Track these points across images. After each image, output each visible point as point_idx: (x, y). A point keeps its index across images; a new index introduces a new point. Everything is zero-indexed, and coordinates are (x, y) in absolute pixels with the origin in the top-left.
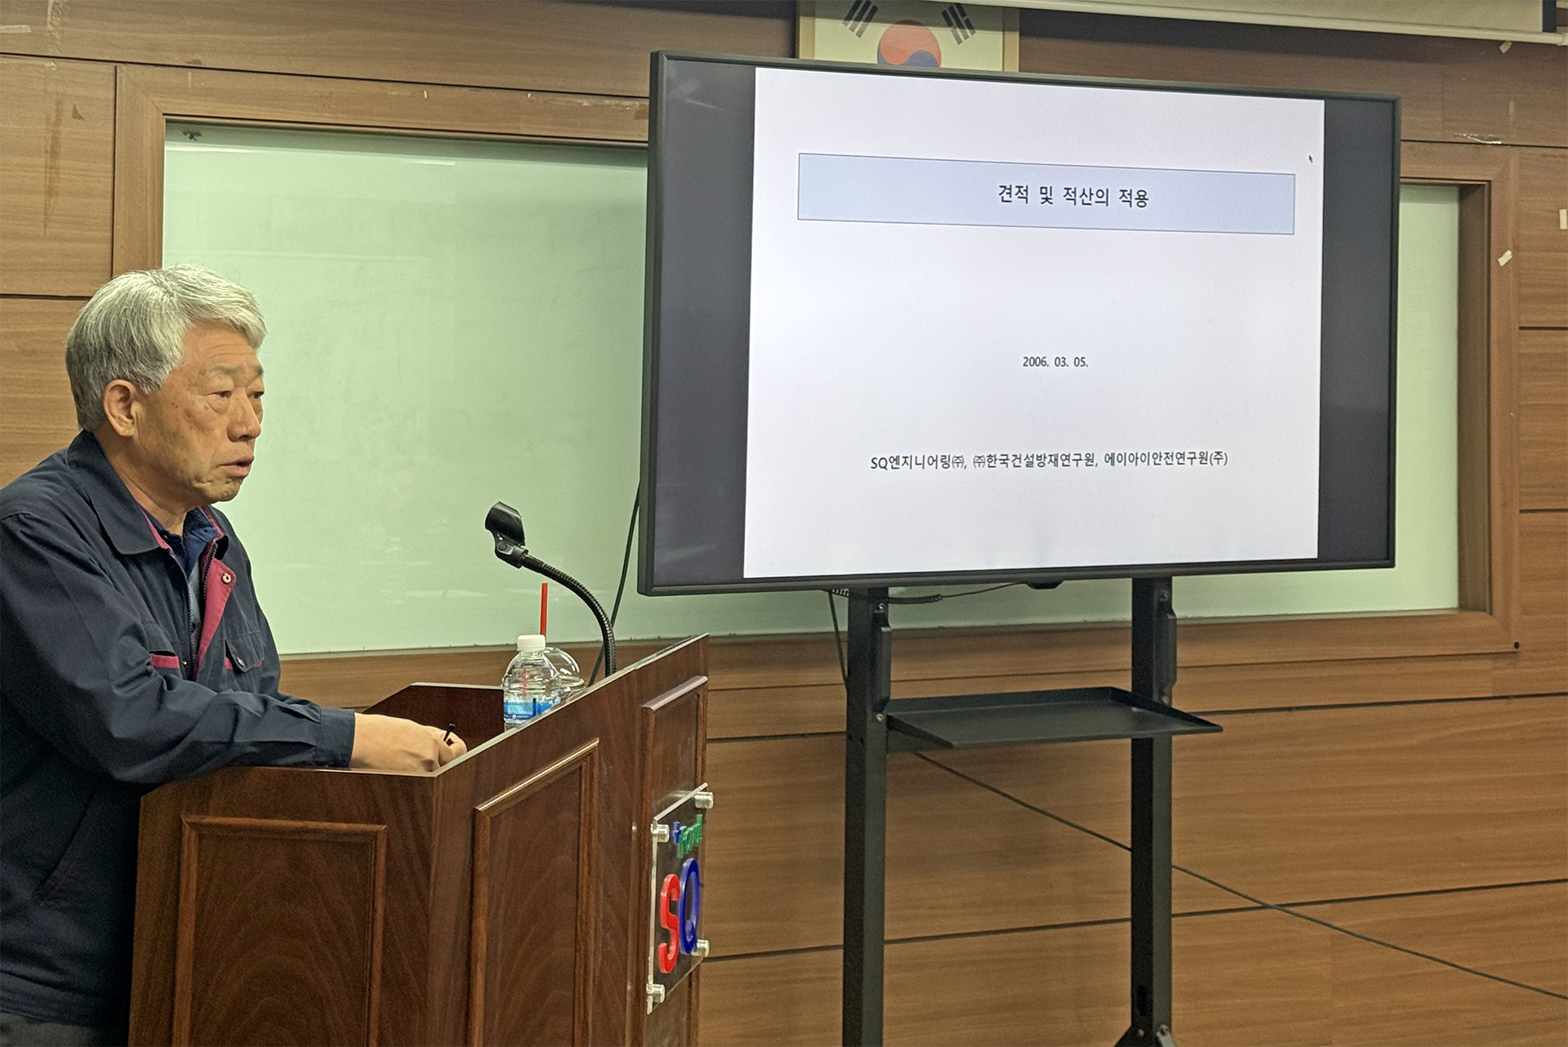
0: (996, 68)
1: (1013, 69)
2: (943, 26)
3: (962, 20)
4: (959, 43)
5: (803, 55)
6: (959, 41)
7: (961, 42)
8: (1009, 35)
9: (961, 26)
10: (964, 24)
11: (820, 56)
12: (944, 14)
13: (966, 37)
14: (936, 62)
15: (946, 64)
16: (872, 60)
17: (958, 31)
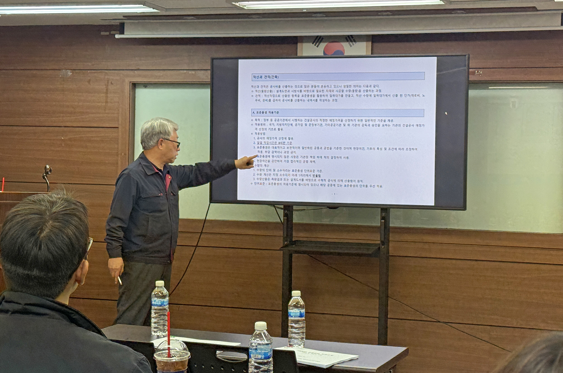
0: (364, 54)
1: (369, 54)
2: (346, 42)
3: (352, 39)
4: (351, 47)
5: (299, 55)
6: (351, 46)
7: (352, 46)
8: (368, 43)
9: (351, 41)
10: (353, 40)
11: (305, 54)
12: (346, 38)
13: (353, 45)
14: (342, 53)
15: (346, 54)
16: (322, 54)
17: (351, 43)
